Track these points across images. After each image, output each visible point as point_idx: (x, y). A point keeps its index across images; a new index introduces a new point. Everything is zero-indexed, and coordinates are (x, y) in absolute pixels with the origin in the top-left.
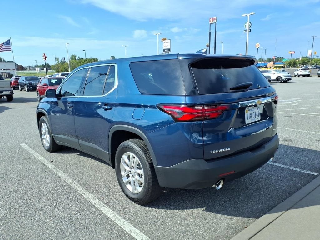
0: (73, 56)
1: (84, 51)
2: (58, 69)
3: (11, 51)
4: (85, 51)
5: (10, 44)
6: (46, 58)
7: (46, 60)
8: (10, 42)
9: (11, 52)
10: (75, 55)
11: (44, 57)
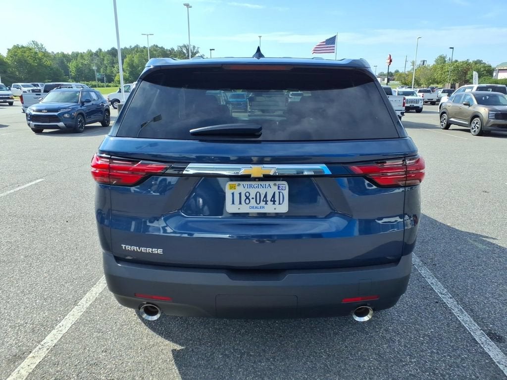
0: (441, 57)
1: (451, 48)
2: (405, 79)
3: (334, 52)
4: (453, 48)
5: (334, 44)
6: (391, 61)
7: (390, 64)
8: (335, 39)
9: (334, 54)
10: (445, 55)
11: (389, 61)
